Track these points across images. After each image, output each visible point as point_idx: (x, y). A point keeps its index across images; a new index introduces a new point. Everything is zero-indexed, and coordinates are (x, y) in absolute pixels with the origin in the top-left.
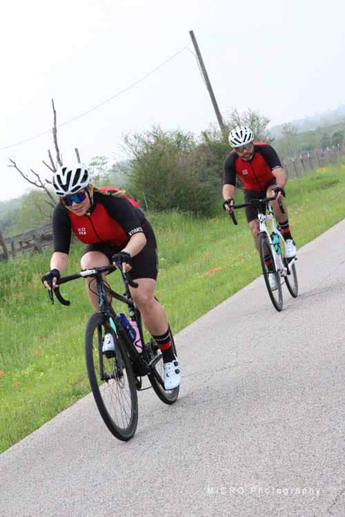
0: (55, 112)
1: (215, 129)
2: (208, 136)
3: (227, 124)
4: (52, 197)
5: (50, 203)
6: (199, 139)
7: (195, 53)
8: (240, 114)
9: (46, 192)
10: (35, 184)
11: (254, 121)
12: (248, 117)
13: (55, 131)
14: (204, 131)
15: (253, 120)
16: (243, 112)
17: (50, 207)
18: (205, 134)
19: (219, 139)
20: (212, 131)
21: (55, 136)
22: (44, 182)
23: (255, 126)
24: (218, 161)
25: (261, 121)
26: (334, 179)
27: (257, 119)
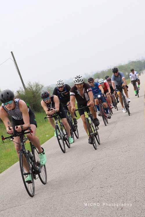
1: (22, 90)
2: (19, 92)
3: (26, 88)
6: (16, 94)
7: (13, 60)
8: (32, 84)
12: (35, 85)
14: (17, 90)
15: (37, 85)
16: (33, 83)
18: (18, 92)
19: (24, 94)
23: (38, 88)
25: (40, 86)
27: (39, 85)
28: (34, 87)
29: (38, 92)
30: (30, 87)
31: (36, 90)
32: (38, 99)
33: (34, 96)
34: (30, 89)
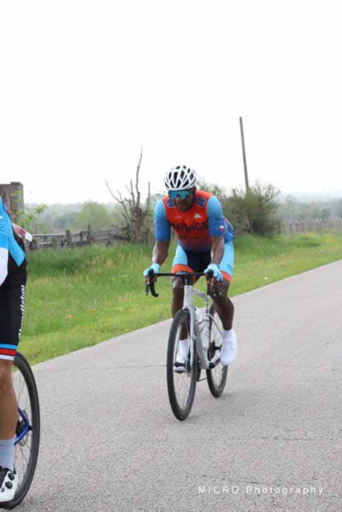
0: (142, 155)
1: (242, 189)
2: (236, 192)
3: (250, 187)
4: (126, 211)
5: (124, 216)
6: (229, 193)
9: (123, 207)
10: (117, 200)
11: (270, 189)
12: (267, 185)
13: (139, 167)
14: (234, 188)
15: (270, 187)
17: (123, 217)
18: (234, 191)
19: (243, 197)
20: (239, 190)
21: (138, 171)
22: (124, 199)
23: (270, 193)
24: (240, 212)
25: (275, 191)
26: (317, 242)
27: (273, 188)
28: (264, 188)
29: (268, 200)
30: (257, 188)
31: (267, 196)
32: (265, 211)
33: (261, 206)
34: (256, 190)
